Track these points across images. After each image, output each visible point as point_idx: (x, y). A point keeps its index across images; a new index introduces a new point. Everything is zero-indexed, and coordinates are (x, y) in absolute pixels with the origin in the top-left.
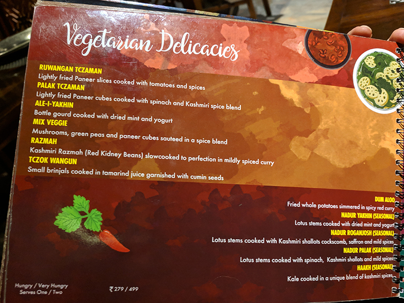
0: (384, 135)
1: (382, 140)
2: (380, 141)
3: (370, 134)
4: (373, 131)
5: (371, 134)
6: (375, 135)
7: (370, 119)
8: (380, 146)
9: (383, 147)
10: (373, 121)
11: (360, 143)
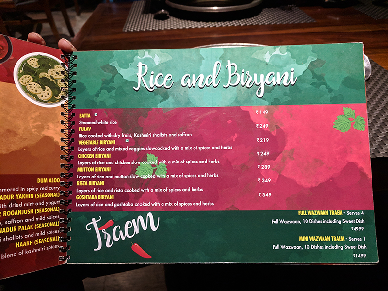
0: (48, 125)
1: (46, 129)
2: (43, 130)
3: (31, 124)
4: (35, 122)
5: (33, 124)
6: (37, 125)
7: (32, 111)
8: (43, 135)
9: (46, 135)
10: (35, 113)
11: (20, 132)
